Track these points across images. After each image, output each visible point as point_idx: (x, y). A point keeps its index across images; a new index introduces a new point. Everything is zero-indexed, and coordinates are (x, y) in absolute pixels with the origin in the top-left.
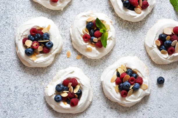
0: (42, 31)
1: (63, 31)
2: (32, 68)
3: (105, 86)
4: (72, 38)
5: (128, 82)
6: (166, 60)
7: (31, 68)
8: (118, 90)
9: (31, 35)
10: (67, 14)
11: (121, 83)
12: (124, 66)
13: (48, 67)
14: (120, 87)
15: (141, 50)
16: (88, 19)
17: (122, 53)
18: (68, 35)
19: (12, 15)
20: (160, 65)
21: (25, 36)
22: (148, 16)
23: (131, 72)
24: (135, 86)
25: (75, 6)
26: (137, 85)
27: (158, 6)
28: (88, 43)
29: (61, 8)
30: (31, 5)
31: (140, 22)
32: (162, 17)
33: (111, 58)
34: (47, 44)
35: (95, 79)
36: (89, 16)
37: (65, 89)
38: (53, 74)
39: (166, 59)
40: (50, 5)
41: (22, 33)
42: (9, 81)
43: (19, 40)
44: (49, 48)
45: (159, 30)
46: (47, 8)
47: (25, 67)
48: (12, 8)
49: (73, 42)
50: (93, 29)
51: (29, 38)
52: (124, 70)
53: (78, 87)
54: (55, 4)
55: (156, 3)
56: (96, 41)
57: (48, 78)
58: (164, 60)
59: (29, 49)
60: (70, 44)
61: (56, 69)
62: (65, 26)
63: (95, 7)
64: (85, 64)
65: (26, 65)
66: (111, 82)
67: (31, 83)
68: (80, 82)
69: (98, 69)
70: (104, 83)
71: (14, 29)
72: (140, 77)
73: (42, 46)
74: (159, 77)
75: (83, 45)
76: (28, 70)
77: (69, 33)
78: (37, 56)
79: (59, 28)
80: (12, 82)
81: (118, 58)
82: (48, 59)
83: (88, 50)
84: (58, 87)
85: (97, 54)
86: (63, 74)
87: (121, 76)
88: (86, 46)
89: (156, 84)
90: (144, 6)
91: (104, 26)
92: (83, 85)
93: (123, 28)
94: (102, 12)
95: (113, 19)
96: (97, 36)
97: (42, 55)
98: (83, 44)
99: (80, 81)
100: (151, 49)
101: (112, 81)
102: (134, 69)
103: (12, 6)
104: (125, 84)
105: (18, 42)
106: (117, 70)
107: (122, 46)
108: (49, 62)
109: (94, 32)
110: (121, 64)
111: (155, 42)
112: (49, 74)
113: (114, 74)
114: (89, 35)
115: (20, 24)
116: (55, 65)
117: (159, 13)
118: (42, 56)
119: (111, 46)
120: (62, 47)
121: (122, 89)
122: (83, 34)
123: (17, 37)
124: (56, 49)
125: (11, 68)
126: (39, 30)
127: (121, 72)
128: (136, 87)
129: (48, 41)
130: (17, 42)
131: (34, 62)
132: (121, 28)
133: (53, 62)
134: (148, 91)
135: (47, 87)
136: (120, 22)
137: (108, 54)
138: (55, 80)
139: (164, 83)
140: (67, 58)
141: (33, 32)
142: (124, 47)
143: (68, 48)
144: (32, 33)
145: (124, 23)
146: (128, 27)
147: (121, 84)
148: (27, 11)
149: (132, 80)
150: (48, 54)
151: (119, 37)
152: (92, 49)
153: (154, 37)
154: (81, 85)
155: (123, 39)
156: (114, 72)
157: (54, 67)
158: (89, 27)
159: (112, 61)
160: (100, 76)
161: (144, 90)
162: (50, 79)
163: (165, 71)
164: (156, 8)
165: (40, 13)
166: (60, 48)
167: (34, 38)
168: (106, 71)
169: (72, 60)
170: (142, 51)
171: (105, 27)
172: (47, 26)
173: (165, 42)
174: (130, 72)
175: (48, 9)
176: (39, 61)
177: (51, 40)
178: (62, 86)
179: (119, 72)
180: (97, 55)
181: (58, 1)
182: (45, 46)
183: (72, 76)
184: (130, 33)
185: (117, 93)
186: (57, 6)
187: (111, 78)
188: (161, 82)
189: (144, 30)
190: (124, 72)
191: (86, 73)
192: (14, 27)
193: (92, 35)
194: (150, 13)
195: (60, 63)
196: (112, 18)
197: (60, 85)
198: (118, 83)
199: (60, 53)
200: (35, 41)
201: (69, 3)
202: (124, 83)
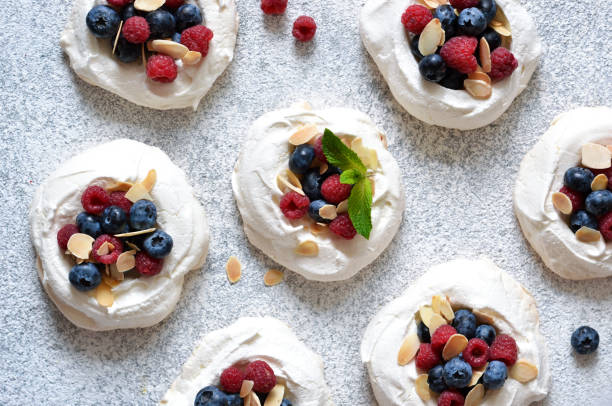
0: (128, 196)
1: (207, 185)
2: (105, 333)
3: (379, 380)
4: (243, 211)
5: (462, 358)
6: (600, 263)
7: (98, 332)
8: (426, 392)
9: (88, 213)
10: (214, 121)
11: (434, 365)
12: (444, 298)
13: (161, 323)
14: (435, 382)
15: (503, 234)
16: (296, 135)
17: (431, 249)
18: (226, 197)
19: (12, 139)
20: (577, 282)
21: (64, 217)
22: (519, 103)
23: (470, 319)
24: (489, 374)
25: (242, 88)
26: (497, 366)
27: (553, 61)
28: (301, 227)
29: (192, 99)
30: (77, 99)
31: (492, 125)
32: (572, 101)
33: (393, 270)
34: (149, 241)
35: (339, 354)
36: (296, 123)
37: (229, 403)
38: (185, 347)
39: (598, 258)
40: (148, 93)
41: (54, 207)
42: (23, 389)
43: (45, 235)
44: (159, 257)
45: (564, 154)
46: (138, 103)
47: (76, 333)
48: (8, 117)
49: (248, 226)
50: (316, 170)
51: (80, 228)
52: (444, 317)
53: (279, 392)
54: (167, 87)
55: (545, 51)
56: (333, 216)
57: (167, 364)
58: (591, 264)
59: (85, 267)
60: (236, 232)
61: (191, 329)
62: (211, 164)
63: (317, 86)
64: (298, 301)
65: (79, 325)
66: (400, 365)
67: (105, 388)
68: (285, 373)
69: (347, 319)
70: (375, 369)
71: (22, 192)
72: (507, 336)
73: (133, 252)
74: (577, 327)
75: (282, 233)
76: (89, 341)
77: (229, 191)
78: (116, 288)
79: (190, 175)
80: (31, 390)
81: (420, 269)
82: (157, 297)
83: (306, 251)
84: (204, 399)
85: (338, 263)
86: (218, 347)
87: (435, 338)
88: (294, 236)
89: (568, 353)
90: (500, 70)
91: (354, 156)
92: (296, 385)
93: (428, 156)
94: (346, 102)
95: (389, 124)
96: (333, 197)
97: (133, 286)
98: (283, 229)
99: (284, 369)
100: (539, 226)
101: (402, 362)
102: (480, 310)
103: (9, 106)
104: (452, 368)
105: (42, 242)
106: (418, 316)
107: (431, 224)
108: (163, 309)
109: (320, 182)
110: (432, 293)
111: (550, 199)
112: (170, 350)
113: (406, 332)
114: (302, 193)
115: (43, 171)
116: (186, 314)
117: (560, 87)
118: (135, 288)
119: (388, 230)
120: (205, 246)
121: (442, 387)
122: (282, 194)
123: (35, 226)
124: (186, 255)
125: (24, 339)
126: (114, 191)
127: (433, 323)
128: (495, 377)
129: (154, 229)
130: (37, 243)
131: (106, 311)
132: (423, 157)
133: (178, 304)
134: (540, 385)
135: (164, 402)
136: (415, 132)
137: (382, 256)
138: (191, 374)
139: (599, 350)
140: (228, 284)
141: (93, 204)
142: (439, 225)
143: (231, 246)
144: (90, 207)
145: (432, 136)
146: (446, 148)
147: (438, 369)
148: (64, 123)
149: (477, 351)
150: (157, 279)
151: (418, 190)
152: (319, 245)
153: (547, 184)
154: (288, 384)
155: (431, 197)
156: (408, 327)
157: (184, 324)
158: (299, 165)
159: (397, 281)
160: (359, 343)
161: (525, 383)
162: (174, 369)
163: (599, 304)
164: (545, 68)
165: (116, 127)
166: (200, 250)
167: (97, 225)
168: (379, 322)
169: (250, 290)
170: (508, 235)
171: (359, 162)
172: (143, 176)
173: (588, 200)
174: (466, 322)
175: (143, 107)
176: (127, 308)
177: (163, 227)
178: (217, 396)
179: (427, 324)
180: (341, 268)
181: (175, 78)
182: (142, 252)
183: (251, 353)
184: (458, 172)
185: (424, 401)
186: (177, 94)
187: (399, 348)
188: (585, 345)
189: (506, 157)
190: (444, 322)
191: (304, 335)
192: (23, 186)
193: (314, 195)
194: (524, 91)
195: (206, 305)
196: (383, 123)
197: (211, 393)
198: (424, 365)
199: (200, 269)
200: (104, 237)
201: (219, 78)
202: (447, 366)
